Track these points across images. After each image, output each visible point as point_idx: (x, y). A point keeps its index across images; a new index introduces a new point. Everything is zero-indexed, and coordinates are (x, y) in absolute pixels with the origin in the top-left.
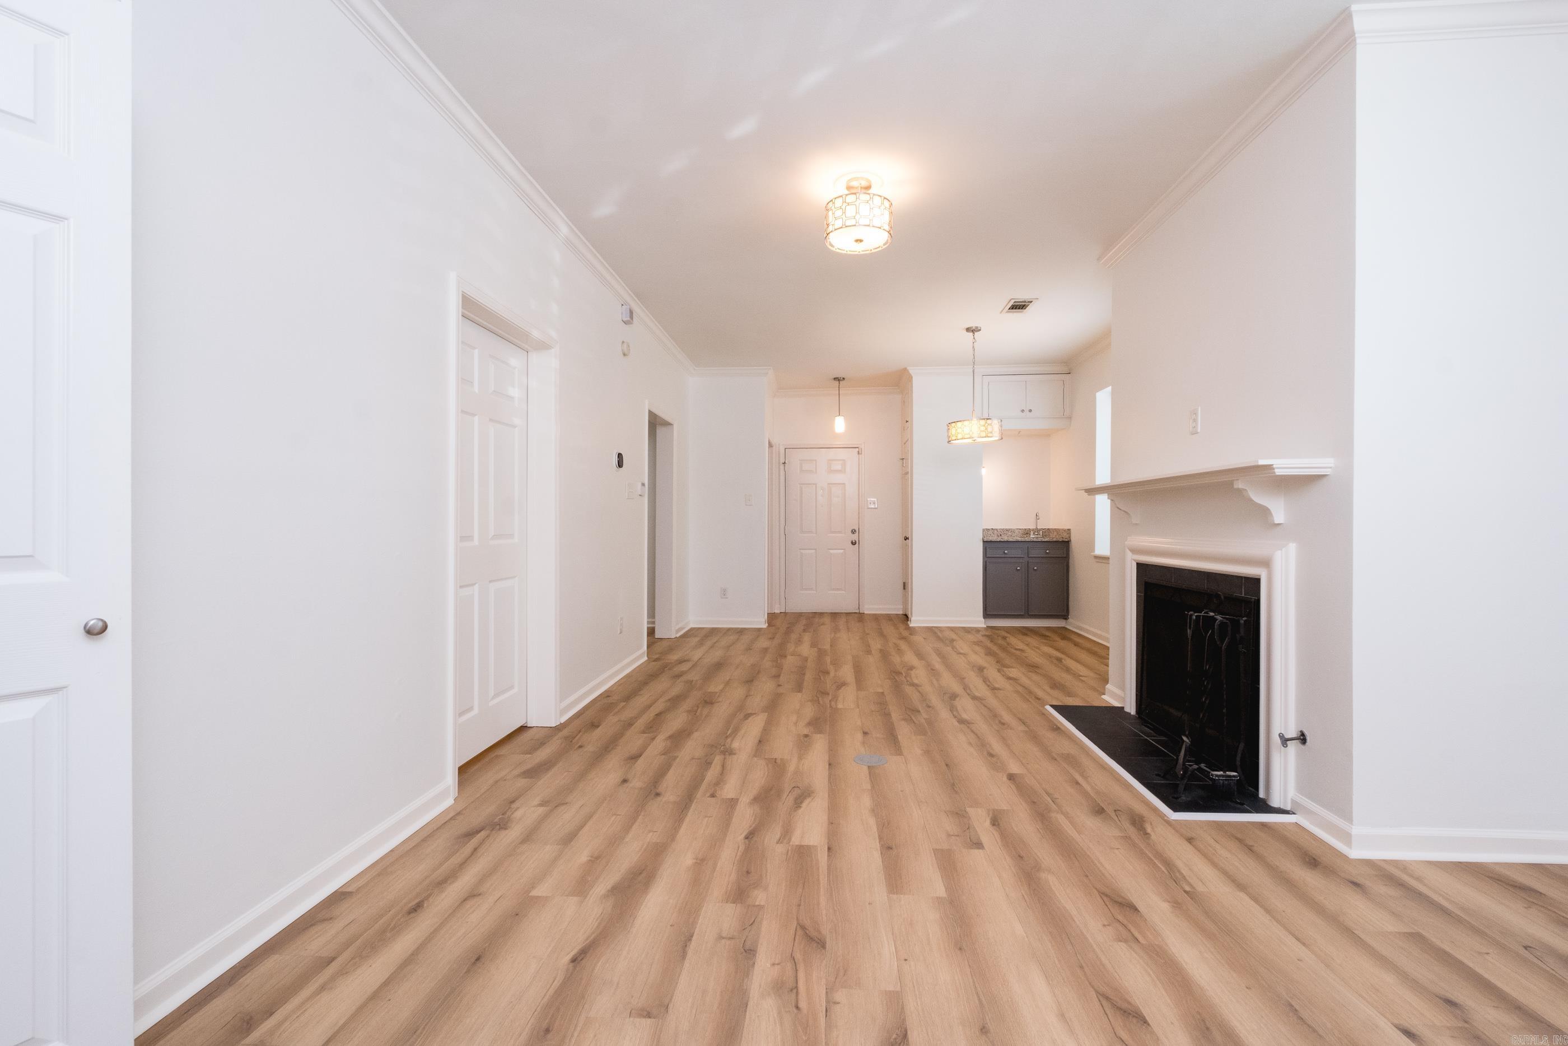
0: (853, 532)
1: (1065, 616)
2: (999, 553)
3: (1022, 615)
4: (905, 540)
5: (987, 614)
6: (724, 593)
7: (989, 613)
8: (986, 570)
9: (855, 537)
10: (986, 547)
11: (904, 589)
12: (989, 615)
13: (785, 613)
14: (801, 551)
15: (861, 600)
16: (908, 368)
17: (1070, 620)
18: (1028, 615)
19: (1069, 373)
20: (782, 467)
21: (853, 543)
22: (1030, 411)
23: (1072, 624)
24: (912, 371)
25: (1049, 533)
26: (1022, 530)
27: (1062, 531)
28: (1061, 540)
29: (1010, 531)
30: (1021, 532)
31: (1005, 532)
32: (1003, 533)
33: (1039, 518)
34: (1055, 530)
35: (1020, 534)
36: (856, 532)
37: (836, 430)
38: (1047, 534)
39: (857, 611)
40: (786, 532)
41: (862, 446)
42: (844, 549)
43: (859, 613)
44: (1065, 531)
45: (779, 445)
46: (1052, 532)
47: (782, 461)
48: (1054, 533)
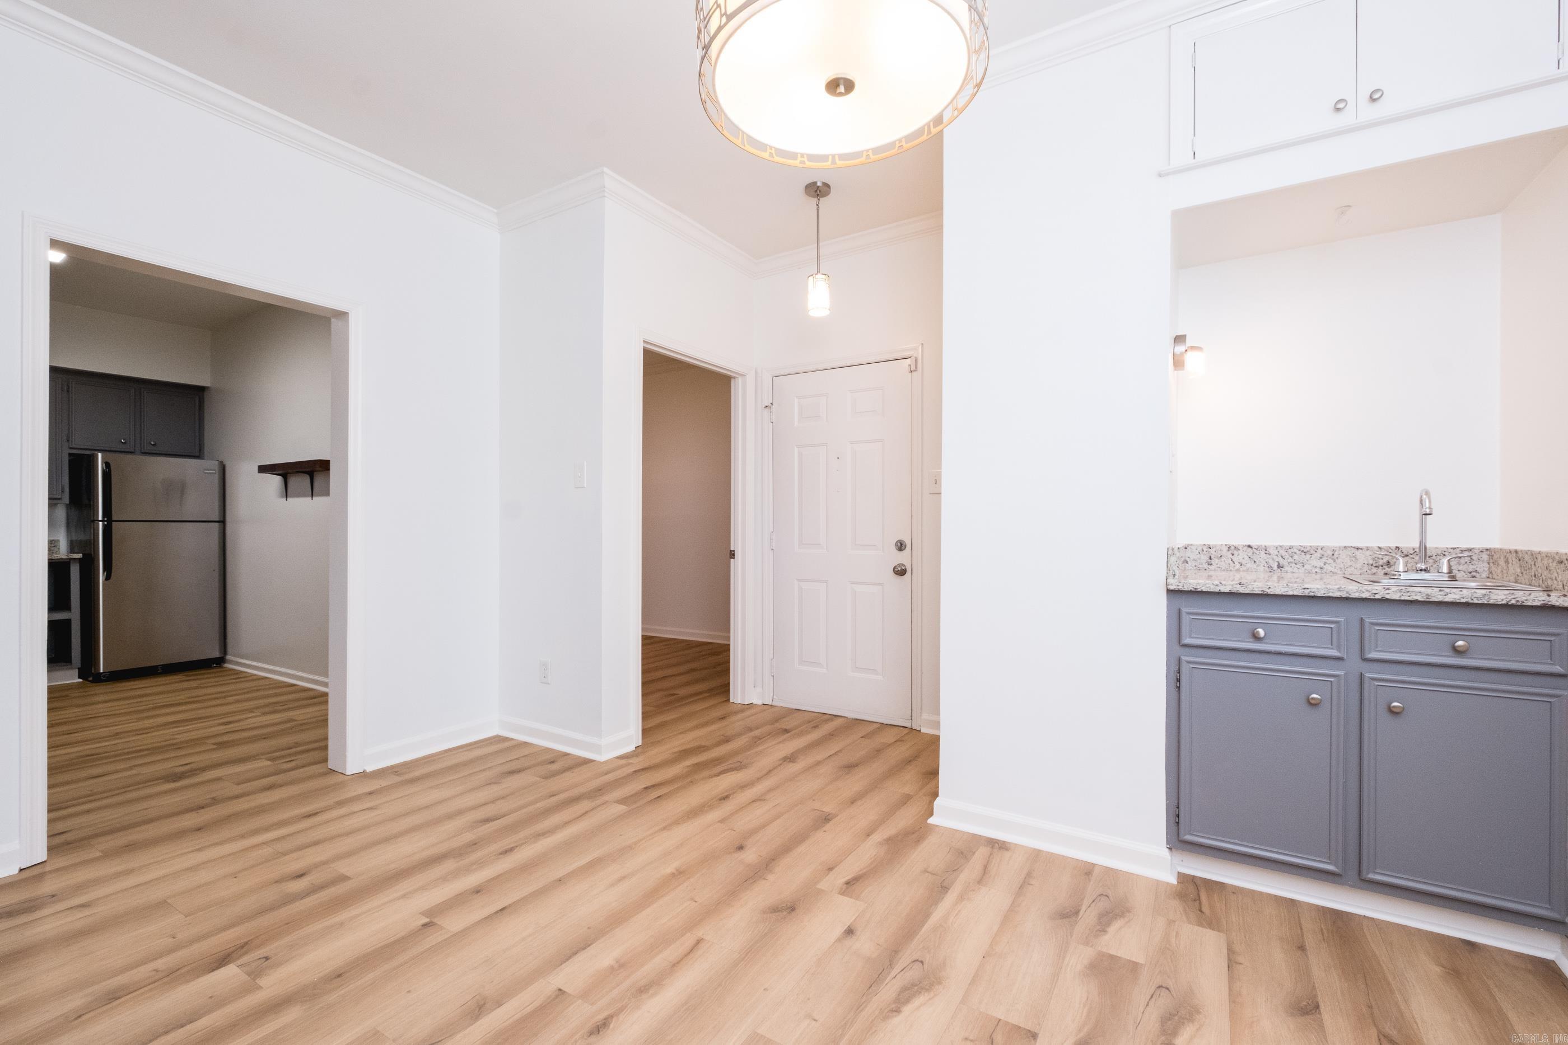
2: (1230, 634)
3: (1333, 874)
6: (545, 672)
9: (902, 558)
12: (1188, 842)
14: (800, 583)
15: (915, 699)
20: (766, 413)
21: (901, 572)
25: (1498, 564)
26: (1368, 553)
27: (1545, 562)
28: (1539, 604)
29: (1318, 555)
30: (1363, 558)
31: (1296, 557)
32: (1290, 560)
33: (1430, 508)
34: (1520, 555)
35: (1359, 566)
36: (905, 547)
37: (812, 313)
38: (1493, 568)
39: (908, 724)
40: (774, 544)
41: (917, 354)
42: (881, 584)
43: (911, 729)
44: (1560, 561)
45: (762, 370)
46: (1506, 562)
47: (767, 401)
48: (1514, 568)
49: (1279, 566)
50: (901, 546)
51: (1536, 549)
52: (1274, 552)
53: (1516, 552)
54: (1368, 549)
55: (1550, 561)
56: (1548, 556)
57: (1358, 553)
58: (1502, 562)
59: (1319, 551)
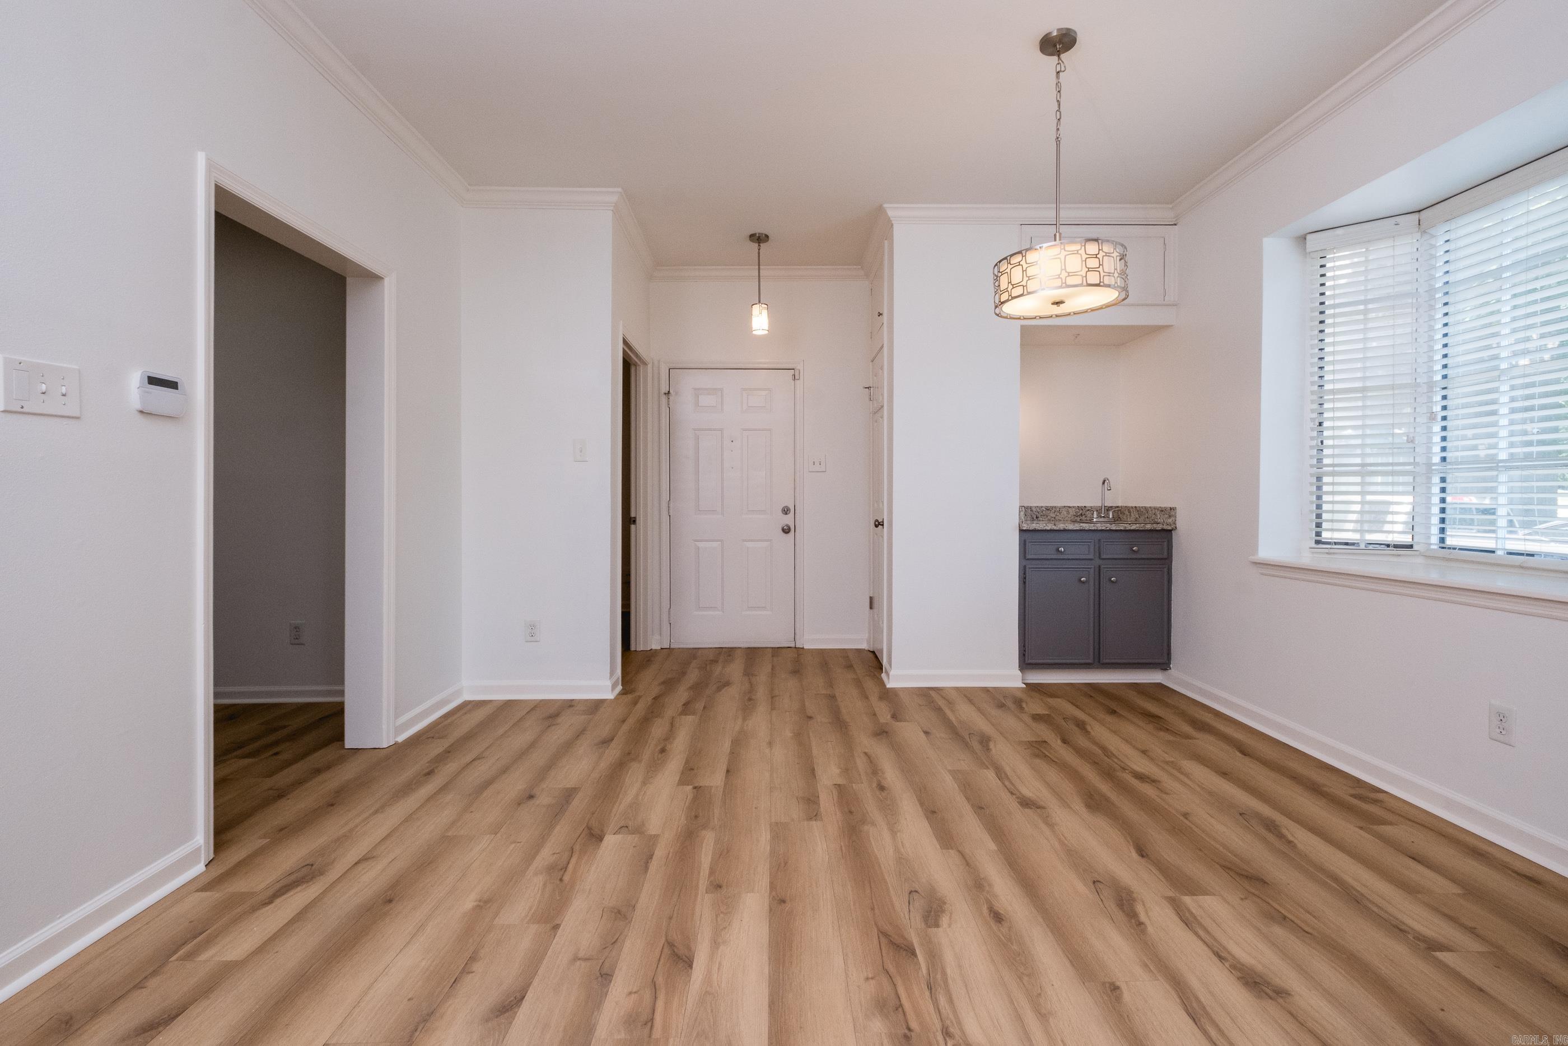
1: (1163, 664)
2: (1048, 552)
3: (1089, 665)
4: (876, 526)
5: (1026, 663)
6: (532, 631)
7: (1030, 661)
8: (1025, 583)
9: (788, 520)
10: (1025, 541)
11: (871, 608)
12: (1030, 664)
13: (670, 650)
14: (697, 543)
15: (798, 625)
16: (885, 206)
17: (1173, 671)
18: (1099, 663)
19: (1175, 225)
20: (664, 399)
21: (786, 530)
23: (1176, 677)
24: (892, 211)
25: (1124, 514)
26: (1074, 509)
27: (1154, 512)
28: (1160, 529)
29: (1053, 511)
30: (1072, 512)
31: (1044, 512)
32: (1042, 514)
33: (1110, 487)
34: (1138, 509)
35: (1070, 516)
36: (790, 512)
37: (754, 332)
38: (1121, 516)
39: (793, 645)
40: (671, 511)
41: (800, 367)
42: (770, 540)
43: (796, 648)
44: (1162, 510)
45: (659, 361)
46: (1130, 512)
47: (664, 389)
48: (1135, 515)
49: (1037, 517)
50: (786, 511)
51: (1148, 505)
52: (1034, 510)
53: (1136, 507)
54: (1074, 507)
55: (1156, 510)
56: (1155, 508)
57: (1070, 509)
58: (1127, 512)
59: (1054, 509)
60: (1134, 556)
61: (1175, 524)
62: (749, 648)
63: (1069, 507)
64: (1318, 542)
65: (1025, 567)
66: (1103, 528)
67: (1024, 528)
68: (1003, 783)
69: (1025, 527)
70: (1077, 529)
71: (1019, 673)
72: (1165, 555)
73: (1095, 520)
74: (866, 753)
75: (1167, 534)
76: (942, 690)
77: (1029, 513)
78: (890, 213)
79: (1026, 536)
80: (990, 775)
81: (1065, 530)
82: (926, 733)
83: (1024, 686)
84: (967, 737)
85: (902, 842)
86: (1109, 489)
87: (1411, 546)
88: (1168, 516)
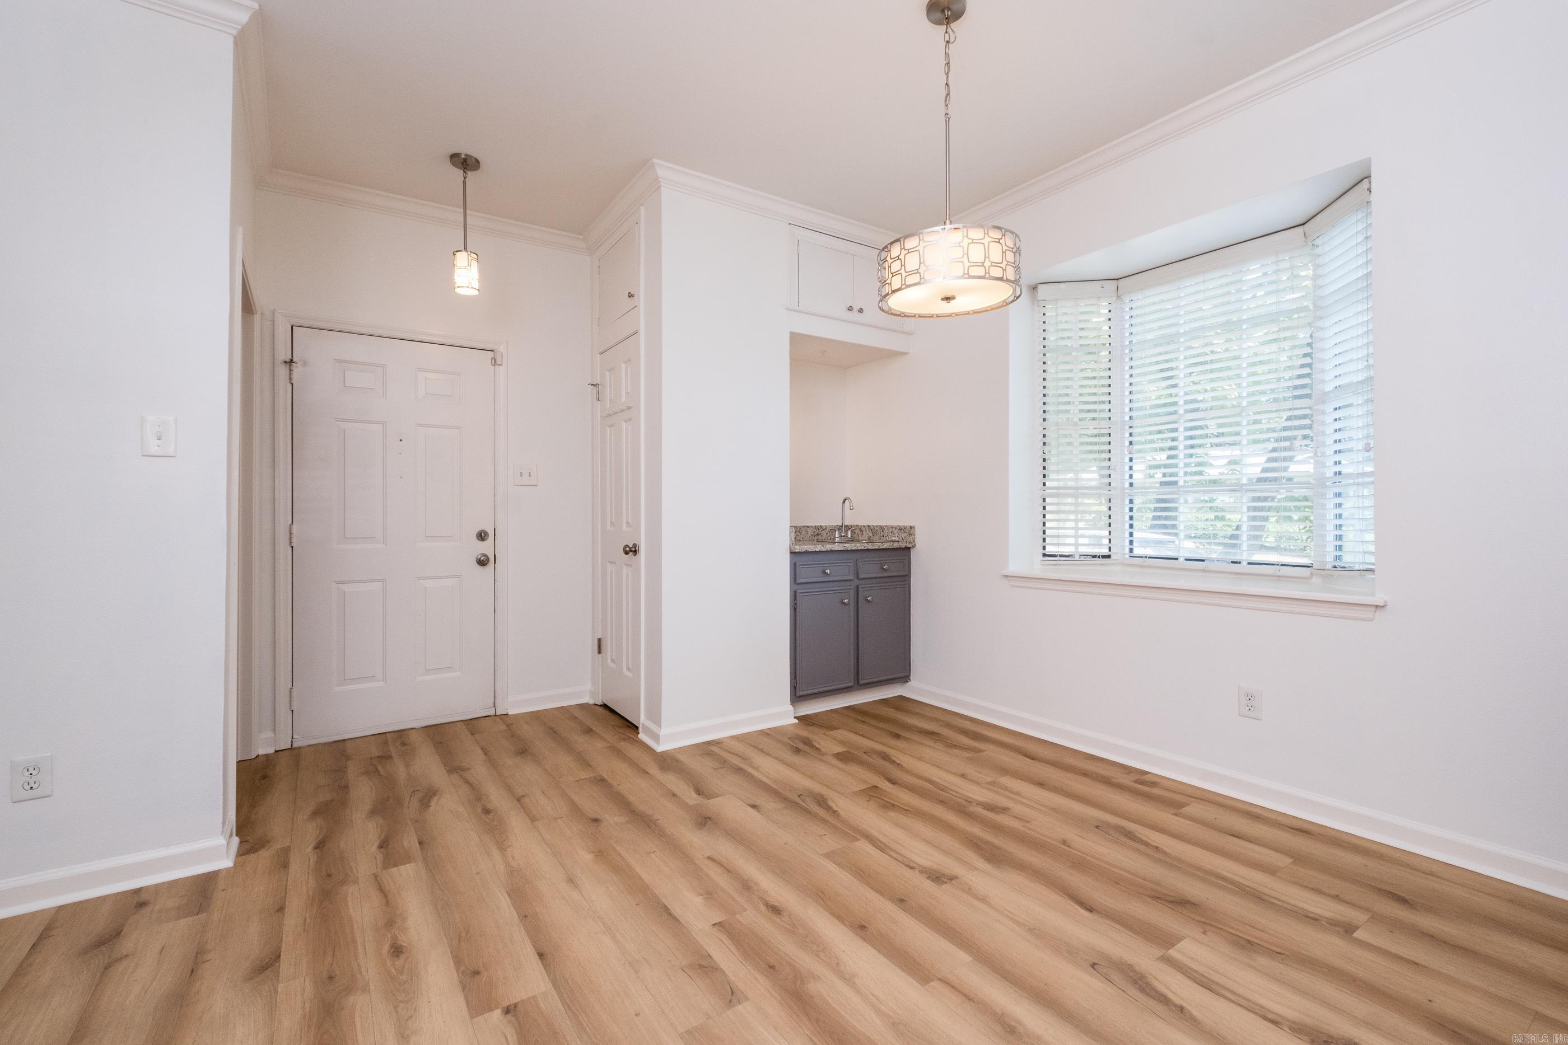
0: (482, 536)
1: (905, 678)
2: (816, 574)
3: (850, 687)
4: (628, 553)
5: (797, 696)
6: (31, 779)
7: (802, 693)
8: (796, 610)
9: (485, 548)
10: (796, 565)
11: (599, 652)
12: (800, 697)
13: (293, 751)
14: (342, 587)
15: (499, 686)
16: (655, 161)
17: (912, 682)
18: (859, 684)
20: (282, 371)
21: (482, 562)
22: (861, 311)
23: (915, 689)
24: (662, 170)
27: (890, 530)
33: (852, 506)
34: (872, 528)
36: (488, 537)
37: (457, 290)
39: (492, 712)
40: (294, 540)
41: (502, 349)
42: (458, 577)
43: (496, 715)
44: (901, 529)
45: (273, 312)
46: (861, 531)
47: (284, 354)
48: (867, 534)
51: (883, 524)
53: (871, 526)
55: (894, 529)
56: (890, 527)
60: (885, 574)
61: (914, 541)
62: (426, 727)
63: (808, 527)
64: (1044, 555)
65: (795, 592)
66: (862, 548)
67: (797, 551)
68: (890, 856)
69: (798, 549)
70: (842, 549)
71: (791, 708)
72: (906, 573)
73: (837, 540)
74: (709, 858)
75: (906, 551)
76: (722, 743)
77: (799, 532)
78: (660, 172)
79: (799, 559)
80: (864, 846)
81: (831, 551)
82: (754, 806)
83: (796, 721)
84: (798, 800)
85: (872, 995)
86: (852, 508)
87: (1109, 556)
88: (908, 534)
